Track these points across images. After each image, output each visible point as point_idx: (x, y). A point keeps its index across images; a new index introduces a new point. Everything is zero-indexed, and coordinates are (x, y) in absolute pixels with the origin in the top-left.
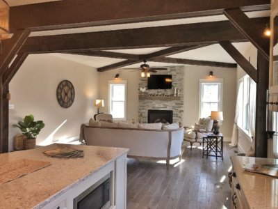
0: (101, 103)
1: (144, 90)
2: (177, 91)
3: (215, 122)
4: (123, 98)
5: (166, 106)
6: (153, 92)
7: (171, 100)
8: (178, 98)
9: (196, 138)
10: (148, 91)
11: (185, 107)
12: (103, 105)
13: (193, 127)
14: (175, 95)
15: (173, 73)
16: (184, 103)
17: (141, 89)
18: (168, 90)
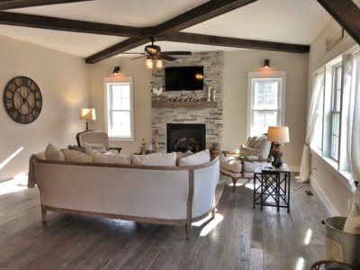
0: (90, 114)
1: (159, 92)
2: (212, 93)
3: (275, 146)
4: (127, 105)
5: (195, 117)
6: (173, 94)
7: (202, 107)
8: (214, 104)
9: (243, 171)
10: (165, 94)
11: (226, 119)
12: (94, 118)
13: (238, 151)
14: (209, 100)
15: (205, 64)
16: (224, 112)
17: (155, 91)
18: (197, 92)
